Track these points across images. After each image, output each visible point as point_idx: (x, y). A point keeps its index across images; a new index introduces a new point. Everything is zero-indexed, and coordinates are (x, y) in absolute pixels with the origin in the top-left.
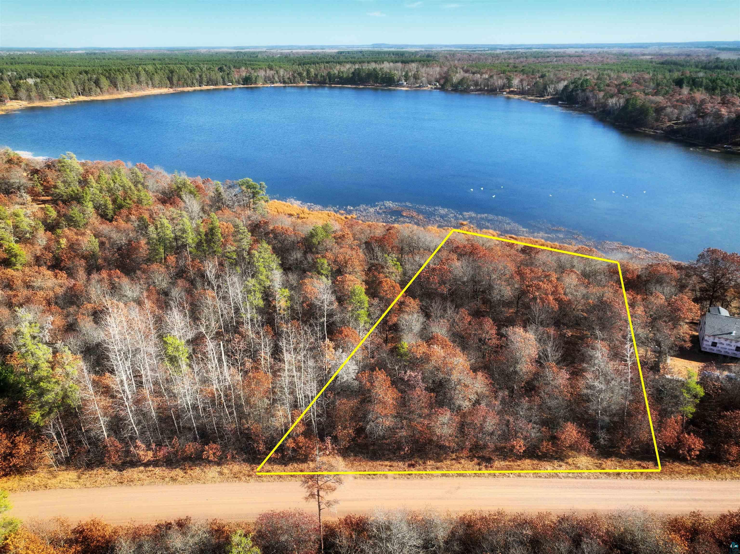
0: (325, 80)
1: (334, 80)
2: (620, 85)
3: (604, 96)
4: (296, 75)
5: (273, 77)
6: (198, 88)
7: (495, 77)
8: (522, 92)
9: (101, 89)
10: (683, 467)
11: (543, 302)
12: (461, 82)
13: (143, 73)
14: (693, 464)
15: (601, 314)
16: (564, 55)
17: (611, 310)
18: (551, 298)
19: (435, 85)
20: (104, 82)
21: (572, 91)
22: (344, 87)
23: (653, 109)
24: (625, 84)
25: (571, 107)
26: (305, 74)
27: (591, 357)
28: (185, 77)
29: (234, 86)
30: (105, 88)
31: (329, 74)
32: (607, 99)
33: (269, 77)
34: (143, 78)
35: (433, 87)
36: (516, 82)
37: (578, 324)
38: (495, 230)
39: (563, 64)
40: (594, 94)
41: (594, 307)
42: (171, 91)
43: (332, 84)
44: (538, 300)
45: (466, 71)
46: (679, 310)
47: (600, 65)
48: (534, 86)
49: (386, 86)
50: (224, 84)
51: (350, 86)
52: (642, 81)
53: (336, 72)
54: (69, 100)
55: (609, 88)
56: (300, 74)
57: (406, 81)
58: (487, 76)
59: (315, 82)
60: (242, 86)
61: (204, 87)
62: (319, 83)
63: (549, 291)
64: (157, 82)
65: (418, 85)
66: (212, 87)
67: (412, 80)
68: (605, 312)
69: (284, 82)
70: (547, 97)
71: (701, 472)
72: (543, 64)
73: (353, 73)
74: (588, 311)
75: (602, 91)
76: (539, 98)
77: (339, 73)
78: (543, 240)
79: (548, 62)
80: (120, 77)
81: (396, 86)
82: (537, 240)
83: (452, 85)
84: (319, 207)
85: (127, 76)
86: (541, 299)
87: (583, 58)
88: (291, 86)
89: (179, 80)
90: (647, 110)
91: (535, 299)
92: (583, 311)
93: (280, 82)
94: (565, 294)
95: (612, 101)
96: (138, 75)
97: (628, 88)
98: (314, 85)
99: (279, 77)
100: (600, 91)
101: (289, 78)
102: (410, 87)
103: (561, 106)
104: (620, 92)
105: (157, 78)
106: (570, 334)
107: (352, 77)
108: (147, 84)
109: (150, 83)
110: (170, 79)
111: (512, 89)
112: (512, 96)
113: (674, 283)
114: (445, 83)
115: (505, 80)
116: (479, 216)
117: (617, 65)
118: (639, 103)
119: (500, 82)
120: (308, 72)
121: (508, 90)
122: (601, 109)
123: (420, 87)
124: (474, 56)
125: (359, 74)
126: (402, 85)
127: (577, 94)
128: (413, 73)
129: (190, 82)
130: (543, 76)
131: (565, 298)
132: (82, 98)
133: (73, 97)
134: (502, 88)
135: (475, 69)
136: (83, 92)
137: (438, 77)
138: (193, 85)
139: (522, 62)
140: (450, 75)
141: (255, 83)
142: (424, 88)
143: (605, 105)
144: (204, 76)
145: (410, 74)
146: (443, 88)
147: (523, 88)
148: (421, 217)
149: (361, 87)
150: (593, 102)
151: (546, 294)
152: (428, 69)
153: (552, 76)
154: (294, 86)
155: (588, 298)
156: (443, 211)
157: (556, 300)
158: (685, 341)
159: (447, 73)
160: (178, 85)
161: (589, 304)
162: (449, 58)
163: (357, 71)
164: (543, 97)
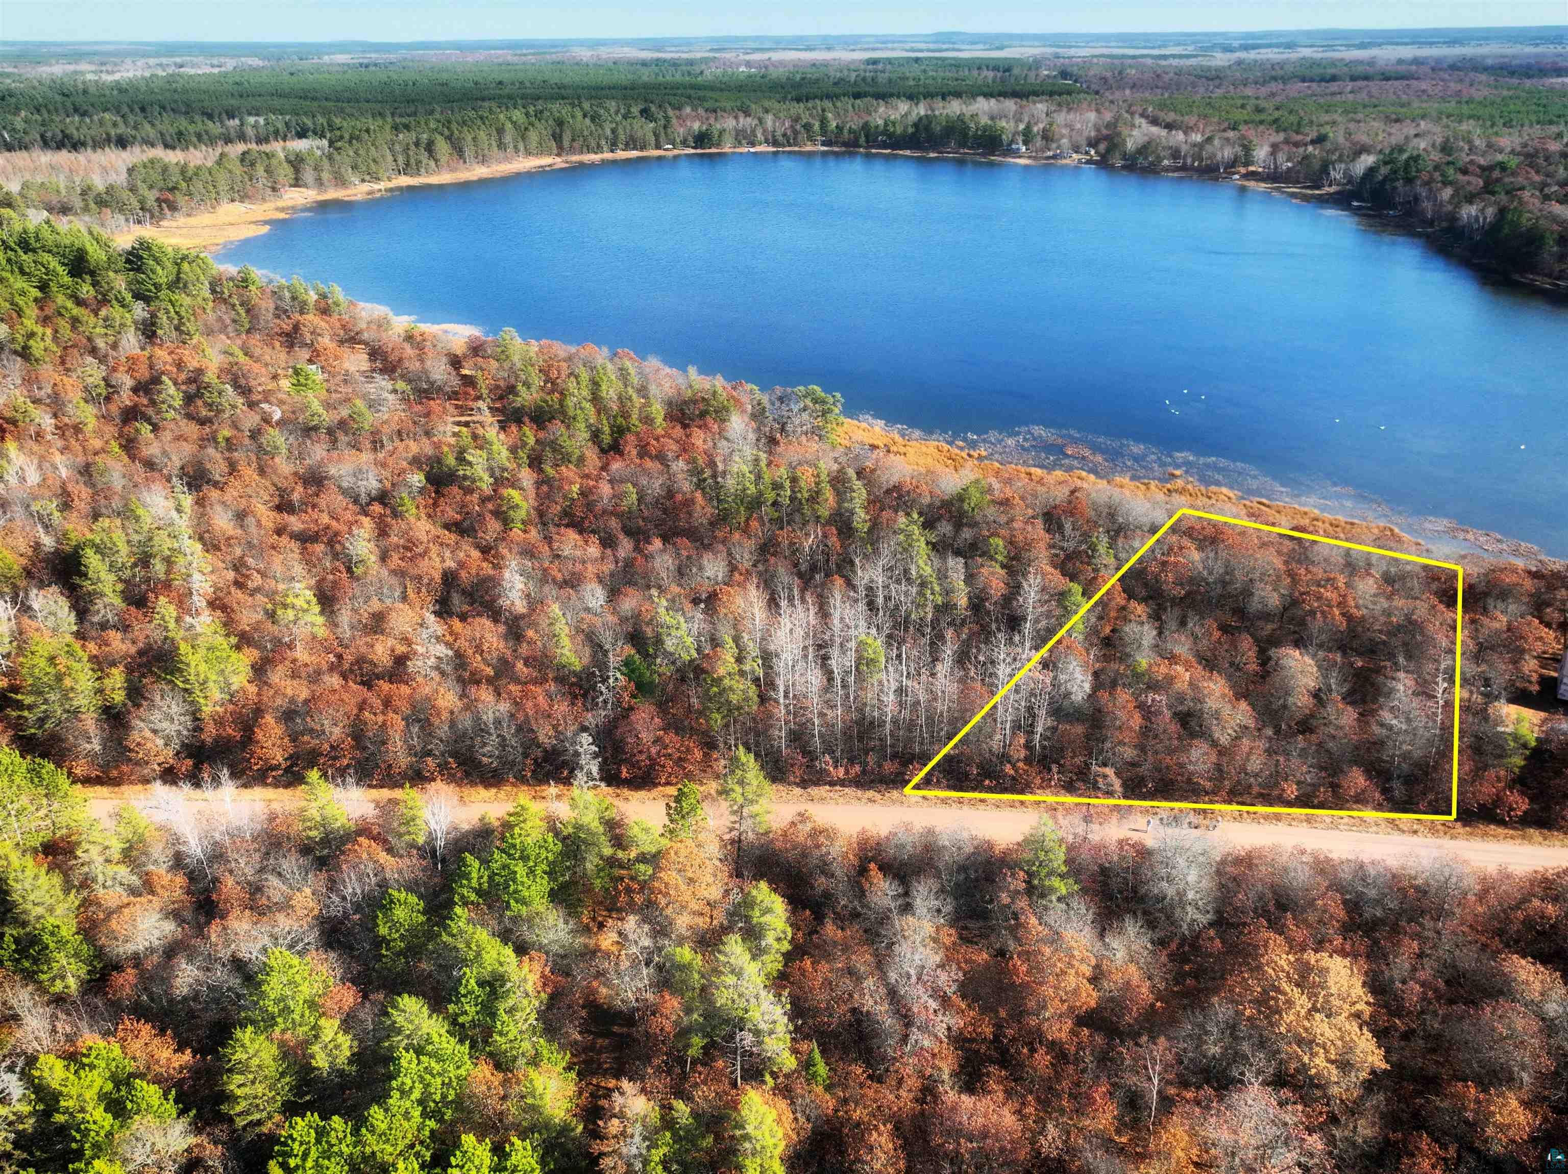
0: (857, 139)
1: (875, 140)
2: (1490, 168)
3: (1452, 196)
4: (798, 127)
5: (753, 131)
6: (608, 156)
7: (1216, 142)
8: (1274, 177)
9: (436, 161)
10: (1500, 830)
11: (1325, 617)
12: (1143, 150)
13: (509, 126)
14: (1514, 828)
15: (1407, 638)
16: (1370, 70)
17: (1422, 634)
18: (1336, 612)
19: (1087, 153)
20: (442, 146)
21: (1386, 178)
22: (896, 157)
23: (1556, 236)
24: (1502, 167)
25: (1380, 216)
26: (817, 126)
27: (1392, 690)
28: (586, 133)
29: (676, 152)
30: (443, 160)
31: (866, 125)
32: (1458, 206)
33: (744, 131)
34: (508, 138)
35: (1085, 158)
36: (1261, 153)
37: (1373, 652)
38: (1231, 488)
39: (1367, 99)
40: (1430, 190)
41: (1399, 628)
42: (559, 162)
43: (873, 147)
44: (1319, 615)
45: (1154, 122)
46: (1522, 637)
47: (1453, 103)
48: (1300, 163)
49: (983, 155)
50: (658, 147)
51: (908, 153)
52: (1541, 161)
53: (880, 122)
54: (382, 185)
55: (1466, 178)
56: (807, 127)
57: (1025, 143)
58: (1197, 138)
59: (836, 143)
60: (692, 151)
61: (621, 154)
62: (845, 144)
63: (1334, 603)
64: (534, 144)
65: (1050, 153)
66: (634, 154)
67: (1039, 142)
68: (1414, 636)
69: (775, 143)
70: (1327, 190)
71: (1523, 837)
72: (1322, 101)
73: (916, 125)
74: (1389, 634)
75: (1451, 183)
76: (1309, 192)
77: (886, 124)
78: (1316, 511)
79: (1333, 94)
80: (469, 138)
81: (1005, 155)
82: (1306, 509)
83: (1124, 157)
84: (917, 433)
85: (482, 135)
86: (1323, 612)
87: (1414, 83)
88: (790, 152)
89: (573, 140)
90: (1542, 237)
91: (1312, 613)
92: (1381, 632)
93: (767, 141)
94: (1357, 607)
95: (1469, 211)
96: (500, 131)
97: (1507, 180)
98: (836, 149)
99: (765, 131)
100: (1445, 183)
101: (784, 135)
102: (1035, 158)
103: (1356, 211)
104: (1489, 189)
105: (533, 136)
106: (1360, 664)
107: (913, 134)
108: (516, 149)
109: (521, 146)
110: (557, 138)
111: (1252, 168)
112: (1251, 184)
113: (1525, 599)
114: (1108, 151)
115: (1238, 149)
116: (1202, 460)
117: (1492, 103)
118: (1526, 221)
119: (1227, 153)
120: (824, 122)
121: (1243, 170)
122: (1444, 224)
123: (1054, 157)
124: (1166, 78)
125: (927, 128)
126: (1016, 154)
127: (1395, 188)
128: (1041, 126)
129: (593, 144)
130: (1320, 140)
131: (1358, 613)
132: (405, 181)
133: (389, 179)
134: (1232, 164)
135: (1171, 117)
136: (406, 169)
137: (1093, 134)
138: (599, 149)
139: (1273, 95)
140: (1119, 134)
141: (718, 145)
142: (1064, 162)
143: (1453, 218)
144: (620, 130)
145: (1035, 129)
146: (1103, 163)
147: (1276, 167)
148: (1099, 458)
149: (932, 155)
150: (1427, 206)
151: (1330, 607)
152: (1071, 116)
153: (1341, 140)
154: (794, 152)
155: (1389, 615)
156: (1137, 449)
157: (1343, 615)
158: (1530, 682)
159: (1112, 125)
160: (572, 150)
161: (1391, 623)
162: (1111, 81)
163: (925, 121)
164: (1318, 188)
